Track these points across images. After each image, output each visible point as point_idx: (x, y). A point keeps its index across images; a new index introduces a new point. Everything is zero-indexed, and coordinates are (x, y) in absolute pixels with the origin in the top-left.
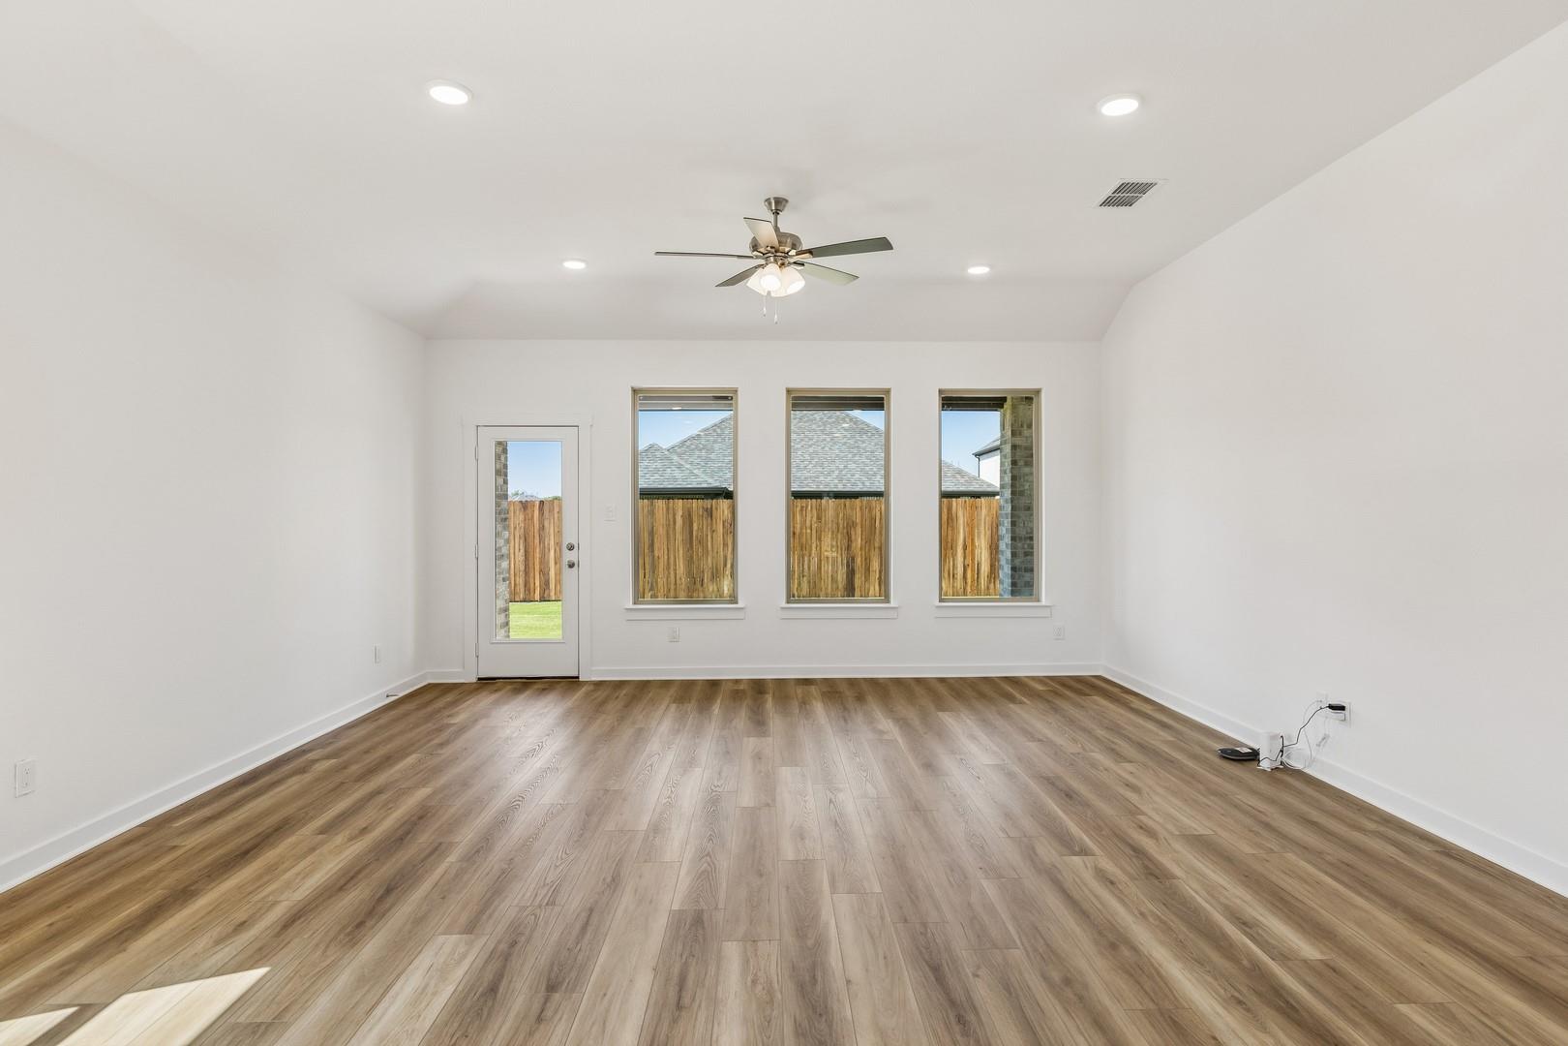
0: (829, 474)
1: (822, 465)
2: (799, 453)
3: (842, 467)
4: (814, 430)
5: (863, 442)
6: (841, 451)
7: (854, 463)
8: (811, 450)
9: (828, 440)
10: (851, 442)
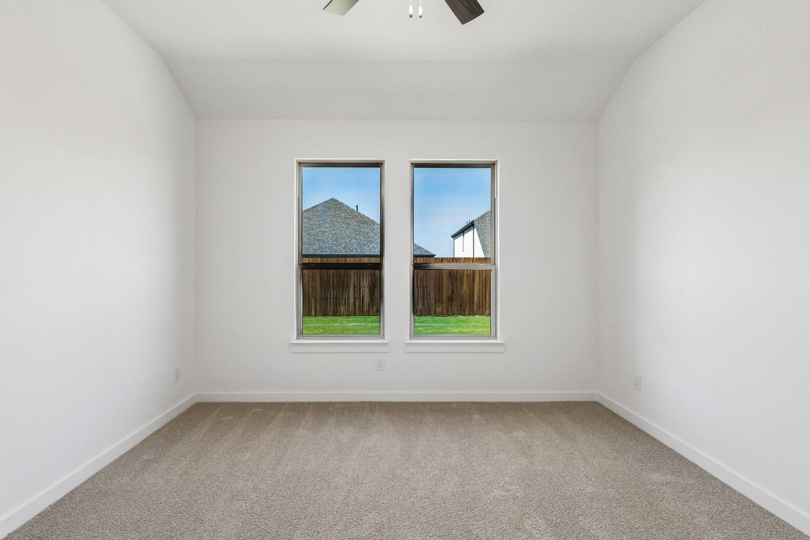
0: (340, 245)
1: (337, 241)
2: (327, 234)
3: (348, 241)
4: (339, 222)
5: (364, 228)
6: (350, 233)
7: (355, 239)
8: (334, 232)
9: (345, 227)
10: (357, 228)
